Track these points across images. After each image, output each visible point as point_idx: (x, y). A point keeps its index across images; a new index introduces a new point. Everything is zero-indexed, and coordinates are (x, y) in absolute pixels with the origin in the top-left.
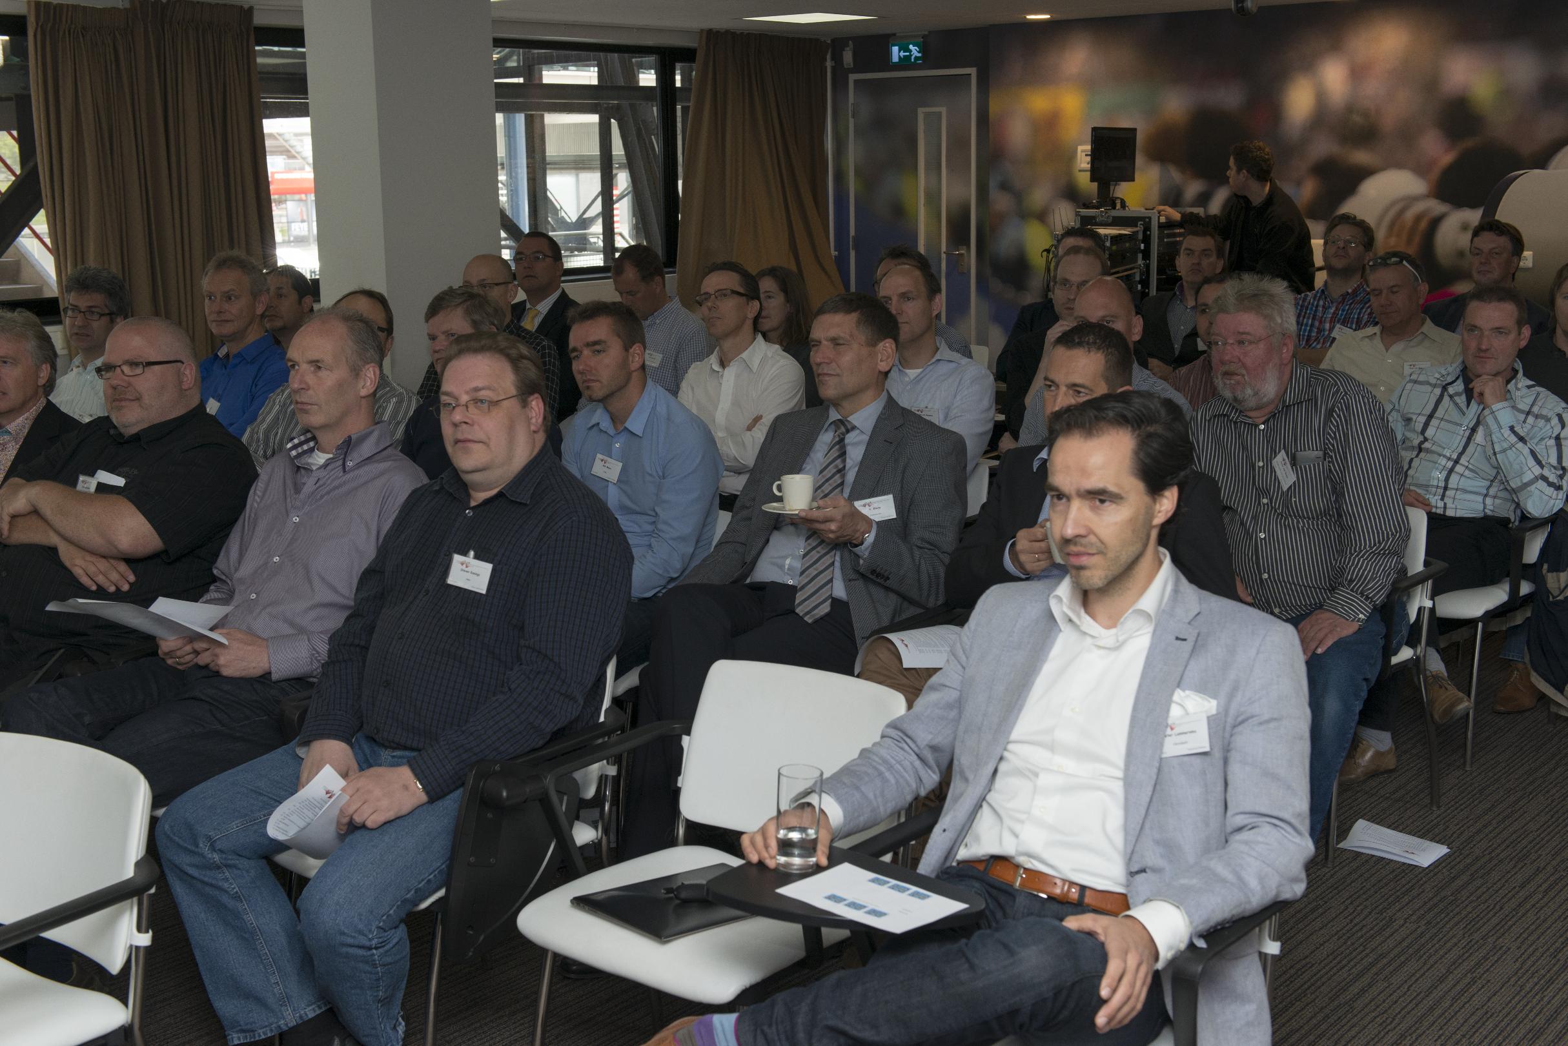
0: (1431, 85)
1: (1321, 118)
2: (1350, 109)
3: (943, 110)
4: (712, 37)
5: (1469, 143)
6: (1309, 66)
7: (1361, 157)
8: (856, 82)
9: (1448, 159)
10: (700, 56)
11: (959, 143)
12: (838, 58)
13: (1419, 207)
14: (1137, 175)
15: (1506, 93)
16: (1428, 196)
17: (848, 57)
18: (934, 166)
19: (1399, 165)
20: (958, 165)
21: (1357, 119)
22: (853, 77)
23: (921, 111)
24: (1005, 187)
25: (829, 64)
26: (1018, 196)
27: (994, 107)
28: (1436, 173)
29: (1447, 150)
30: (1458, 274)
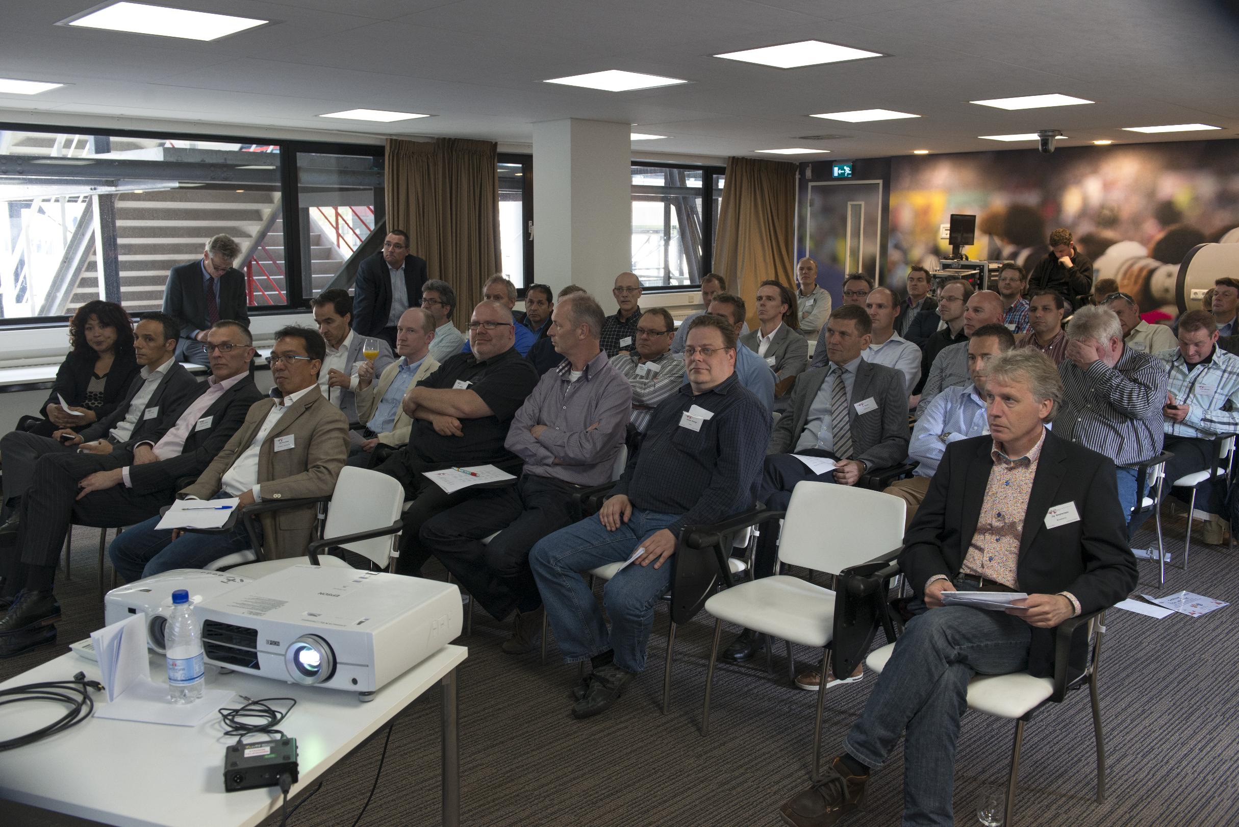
0: (1151, 194)
1: (1085, 213)
2: (1102, 207)
3: (863, 203)
4: (735, 161)
5: (1173, 227)
6: (1078, 182)
7: (1108, 234)
8: (812, 187)
9: (1160, 236)
10: (728, 171)
11: (871, 222)
12: (802, 174)
14: (975, 241)
15: (1196, 199)
16: (1148, 257)
17: (809, 173)
18: (856, 234)
19: (1131, 239)
20: (870, 234)
21: (1106, 212)
22: (810, 184)
23: (849, 203)
24: (897, 247)
25: (797, 176)
26: (905, 252)
27: (893, 201)
28: (1152, 244)
29: (1160, 231)
30: (1164, 302)
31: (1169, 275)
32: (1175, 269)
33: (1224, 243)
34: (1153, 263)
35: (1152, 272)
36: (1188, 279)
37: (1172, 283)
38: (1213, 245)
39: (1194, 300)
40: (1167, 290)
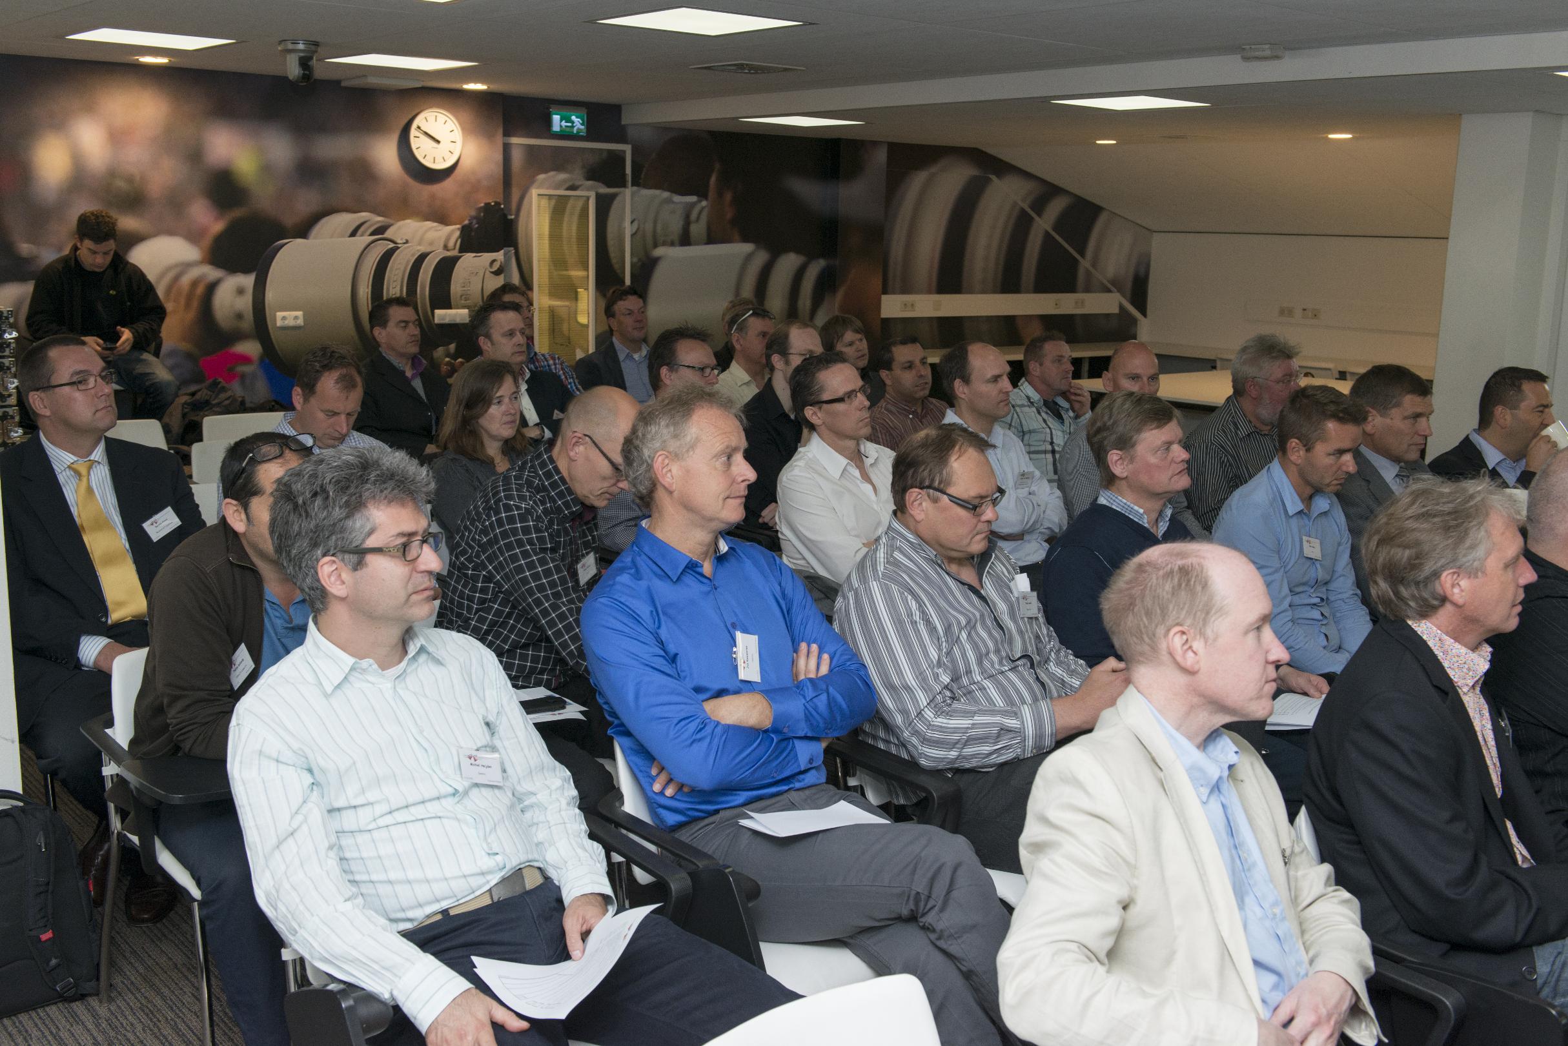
0: (196, 157)
1: (79, 182)
2: (112, 173)
5: (238, 213)
7: (133, 223)
9: (217, 227)
13: (195, 273)
15: (266, 169)
16: (202, 262)
19: (171, 233)
21: (121, 184)
28: (208, 241)
29: (217, 219)
30: (238, 336)
31: (241, 291)
32: (248, 281)
33: (315, 238)
34: (211, 273)
35: (212, 287)
36: (270, 296)
37: (245, 303)
38: (299, 241)
39: (281, 328)
40: (239, 316)
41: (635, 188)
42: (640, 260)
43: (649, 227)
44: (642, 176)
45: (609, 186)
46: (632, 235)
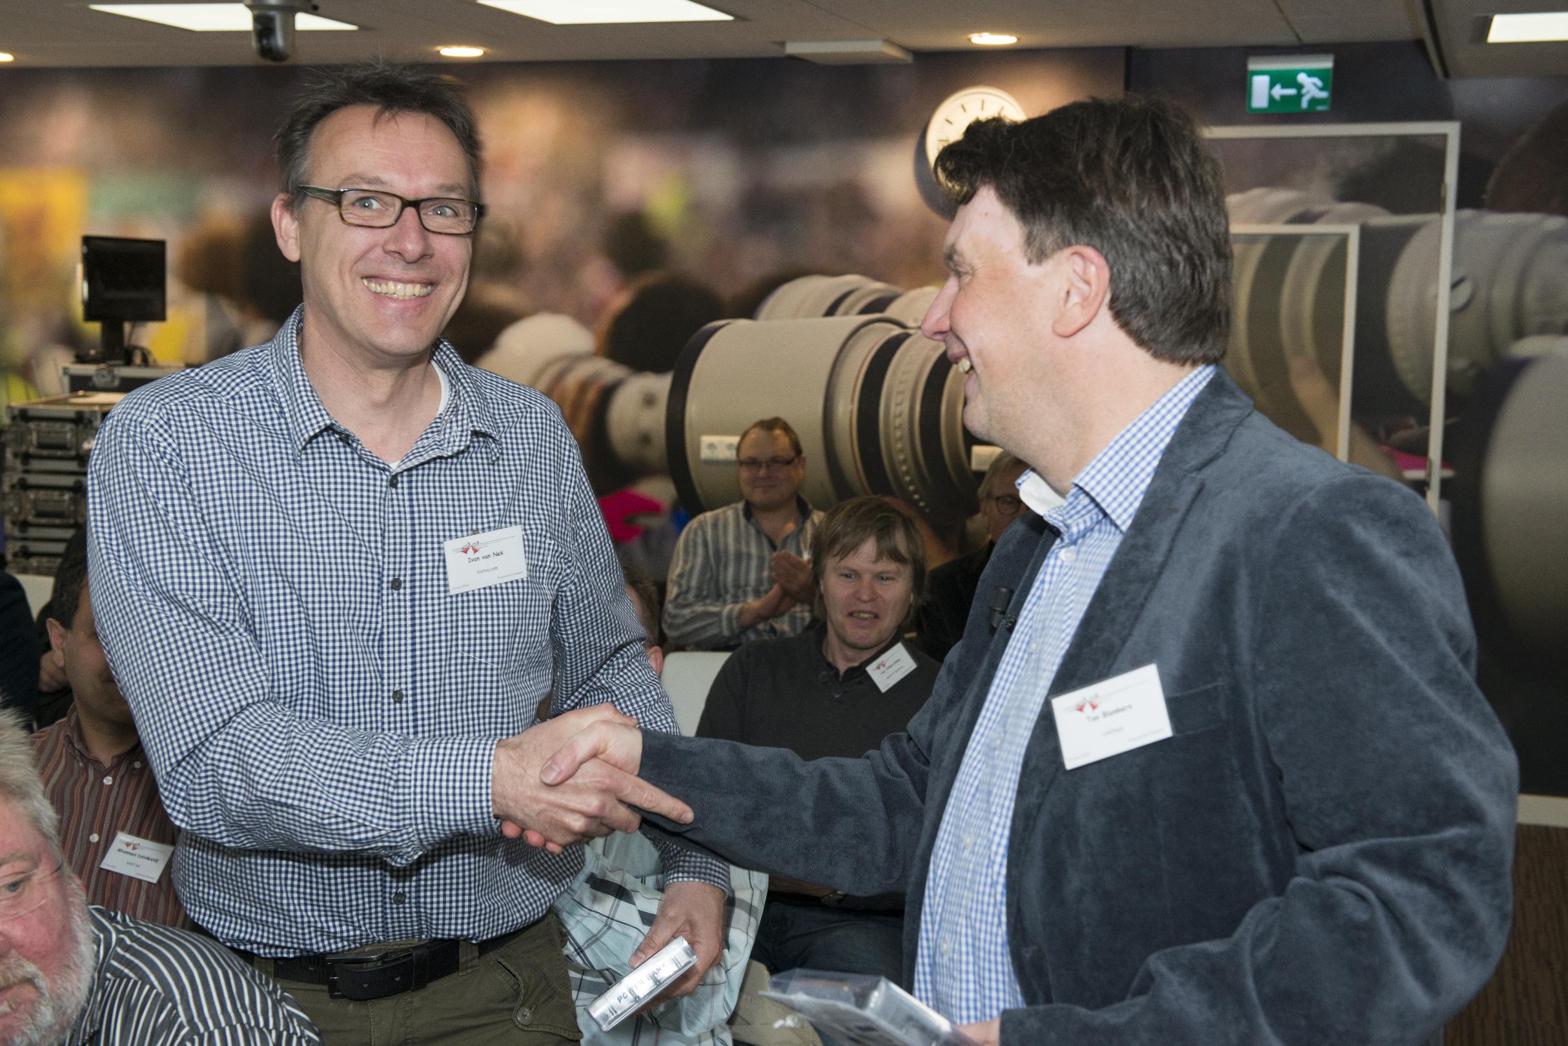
0: (591, 194)
5: (649, 279)
9: (620, 301)
13: (584, 370)
15: (696, 208)
28: (605, 321)
29: (620, 289)
30: (640, 470)
31: (649, 401)
32: (661, 384)
33: (768, 318)
34: (609, 371)
35: (608, 393)
36: (693, 409)
37: (655, 419)
38: (743, 323)
39: (710, 463)
40: (645, 439)
41: (1467, 213)
42: (1473, 364)
43: (1502, 294)
44: (1491, 184)
45: (1395, 210)
46: (1455, 314)
